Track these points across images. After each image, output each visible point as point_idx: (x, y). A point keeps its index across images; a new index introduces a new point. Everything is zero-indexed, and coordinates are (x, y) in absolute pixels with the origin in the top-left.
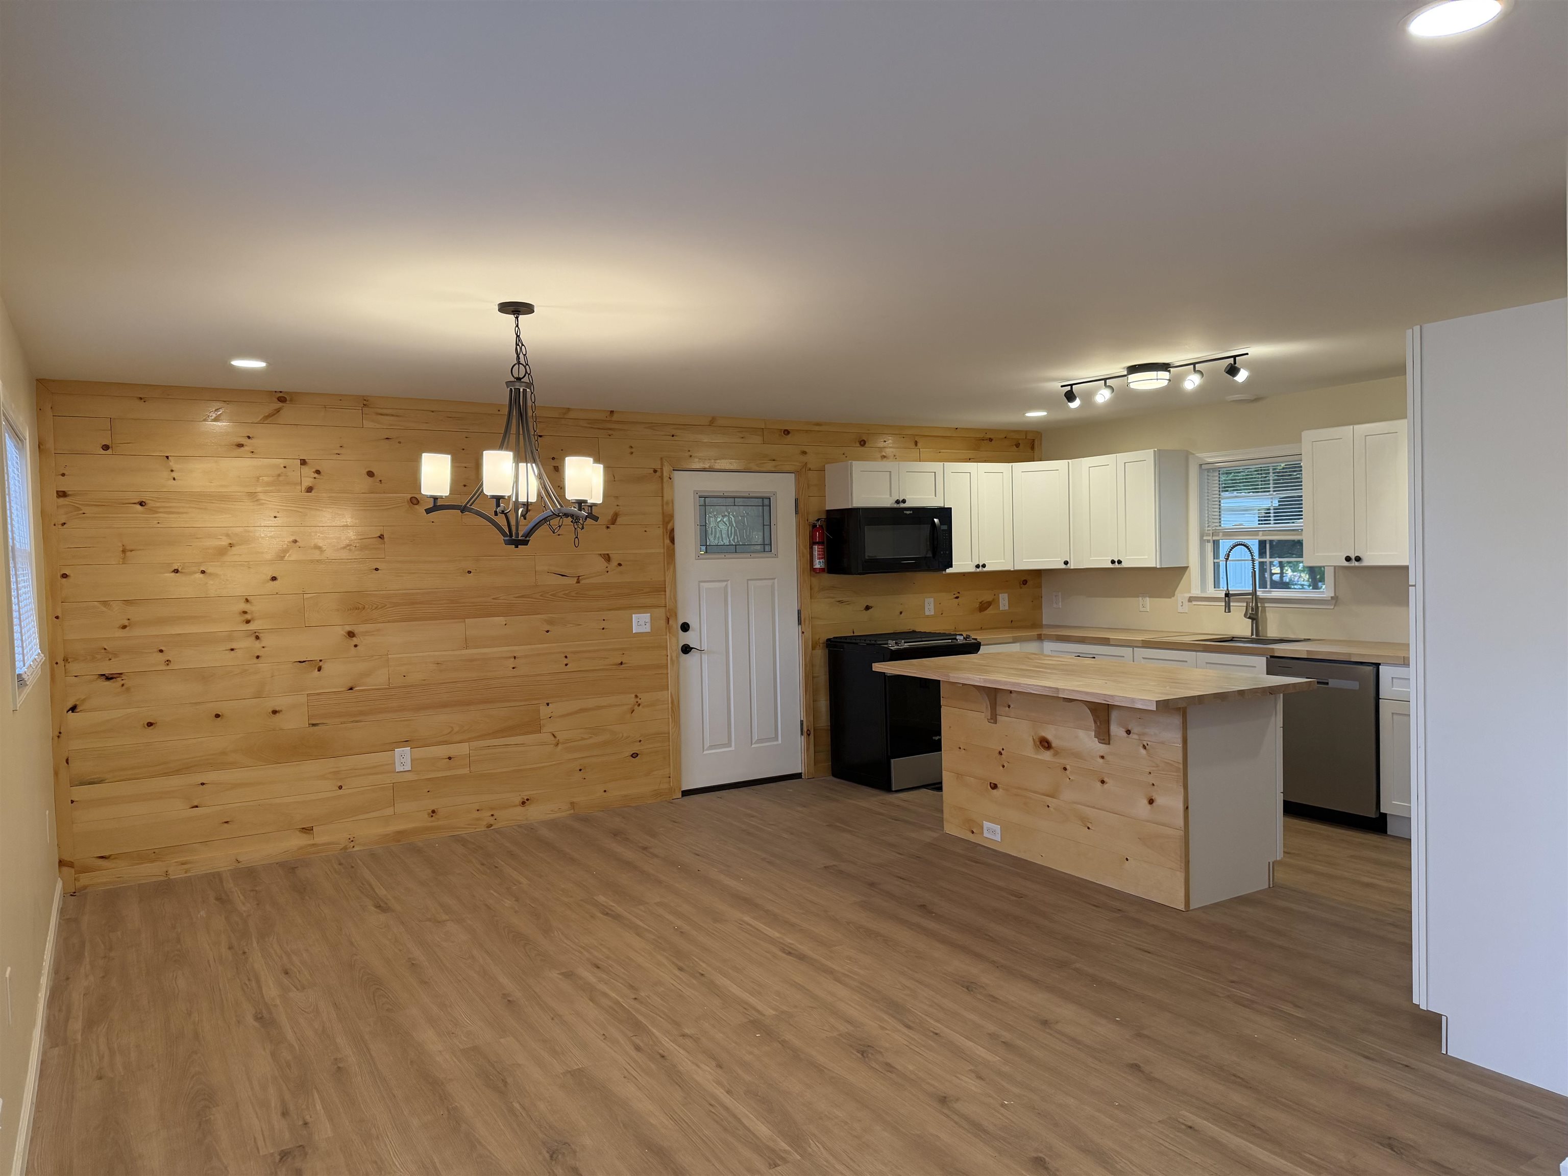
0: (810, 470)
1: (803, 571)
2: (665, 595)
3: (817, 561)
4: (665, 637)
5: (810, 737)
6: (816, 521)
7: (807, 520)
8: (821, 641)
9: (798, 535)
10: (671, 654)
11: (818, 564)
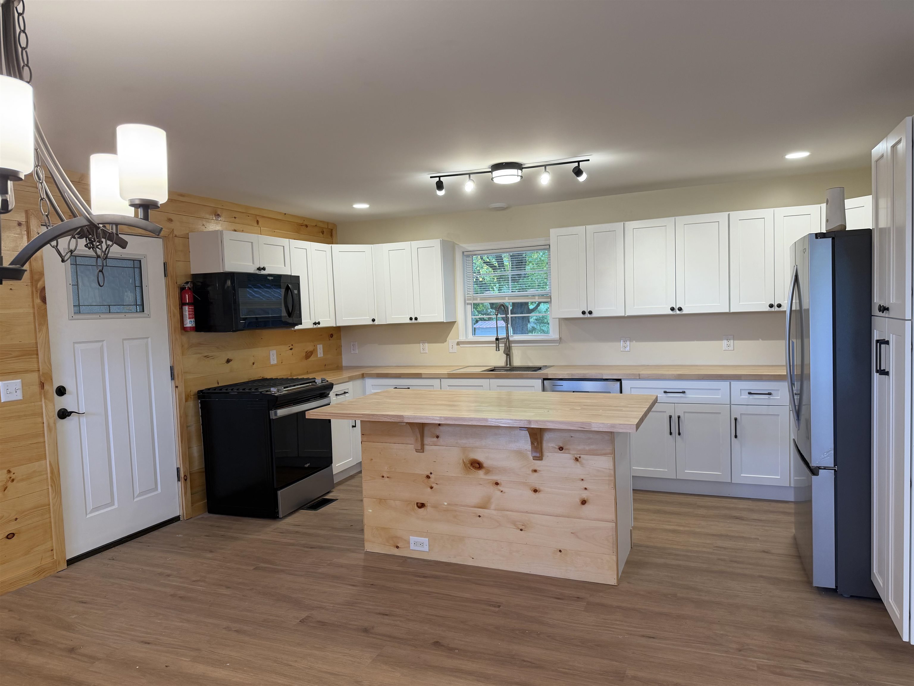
0: (176, 236)
1: (175, 330)
2: (38, 358)
3: (188, 320)
4: (39, 403)
5: (187, 481)
6: (185, 283)
7: (176, 283)
8: (192, 393)
9: (168, 296)
10: (48, 421)
11: (189, 323)
